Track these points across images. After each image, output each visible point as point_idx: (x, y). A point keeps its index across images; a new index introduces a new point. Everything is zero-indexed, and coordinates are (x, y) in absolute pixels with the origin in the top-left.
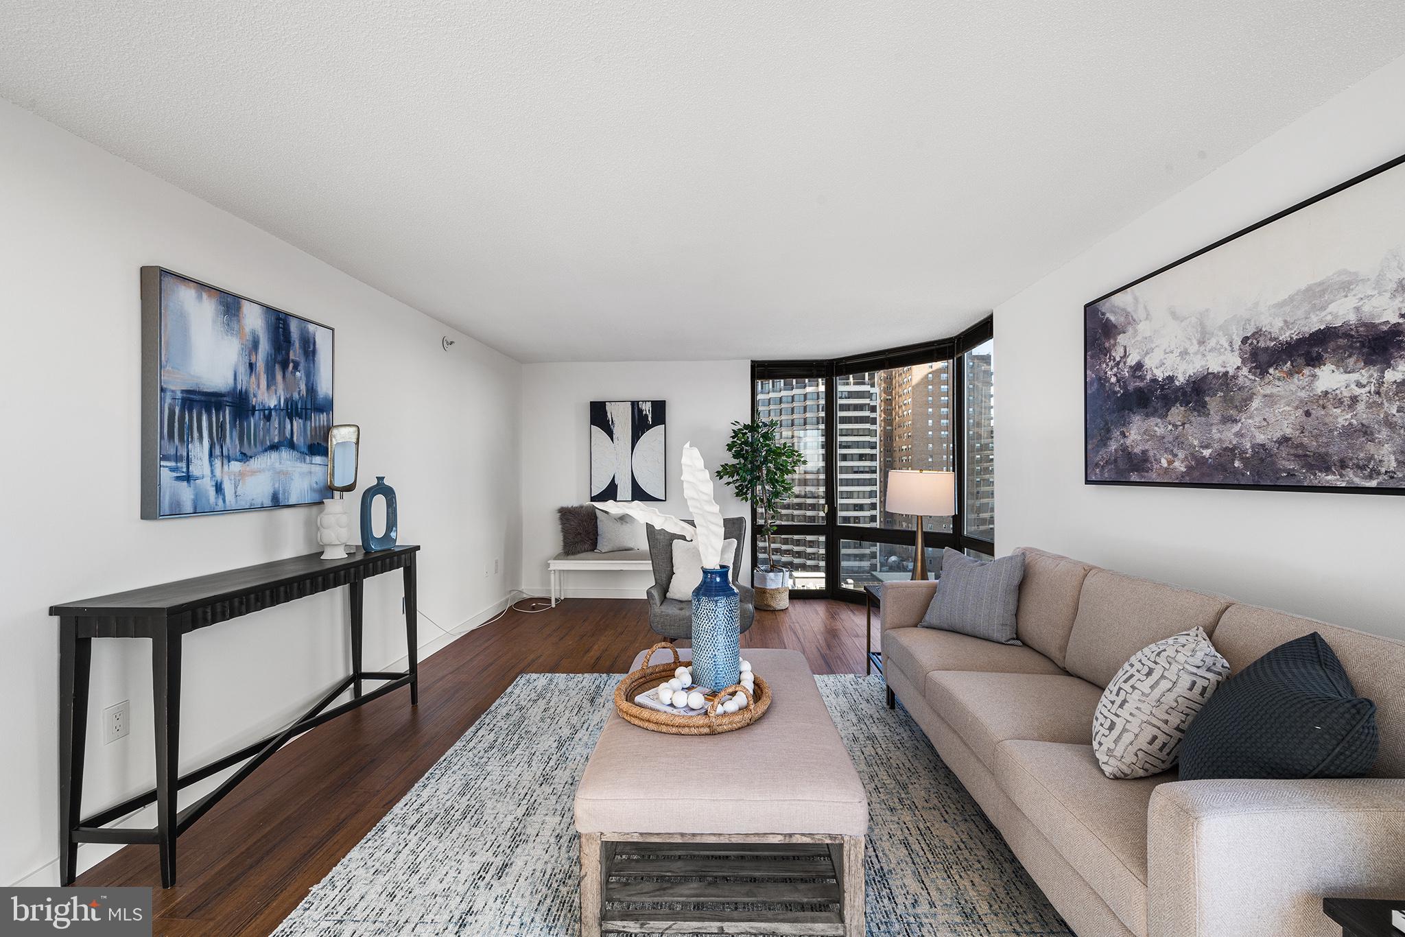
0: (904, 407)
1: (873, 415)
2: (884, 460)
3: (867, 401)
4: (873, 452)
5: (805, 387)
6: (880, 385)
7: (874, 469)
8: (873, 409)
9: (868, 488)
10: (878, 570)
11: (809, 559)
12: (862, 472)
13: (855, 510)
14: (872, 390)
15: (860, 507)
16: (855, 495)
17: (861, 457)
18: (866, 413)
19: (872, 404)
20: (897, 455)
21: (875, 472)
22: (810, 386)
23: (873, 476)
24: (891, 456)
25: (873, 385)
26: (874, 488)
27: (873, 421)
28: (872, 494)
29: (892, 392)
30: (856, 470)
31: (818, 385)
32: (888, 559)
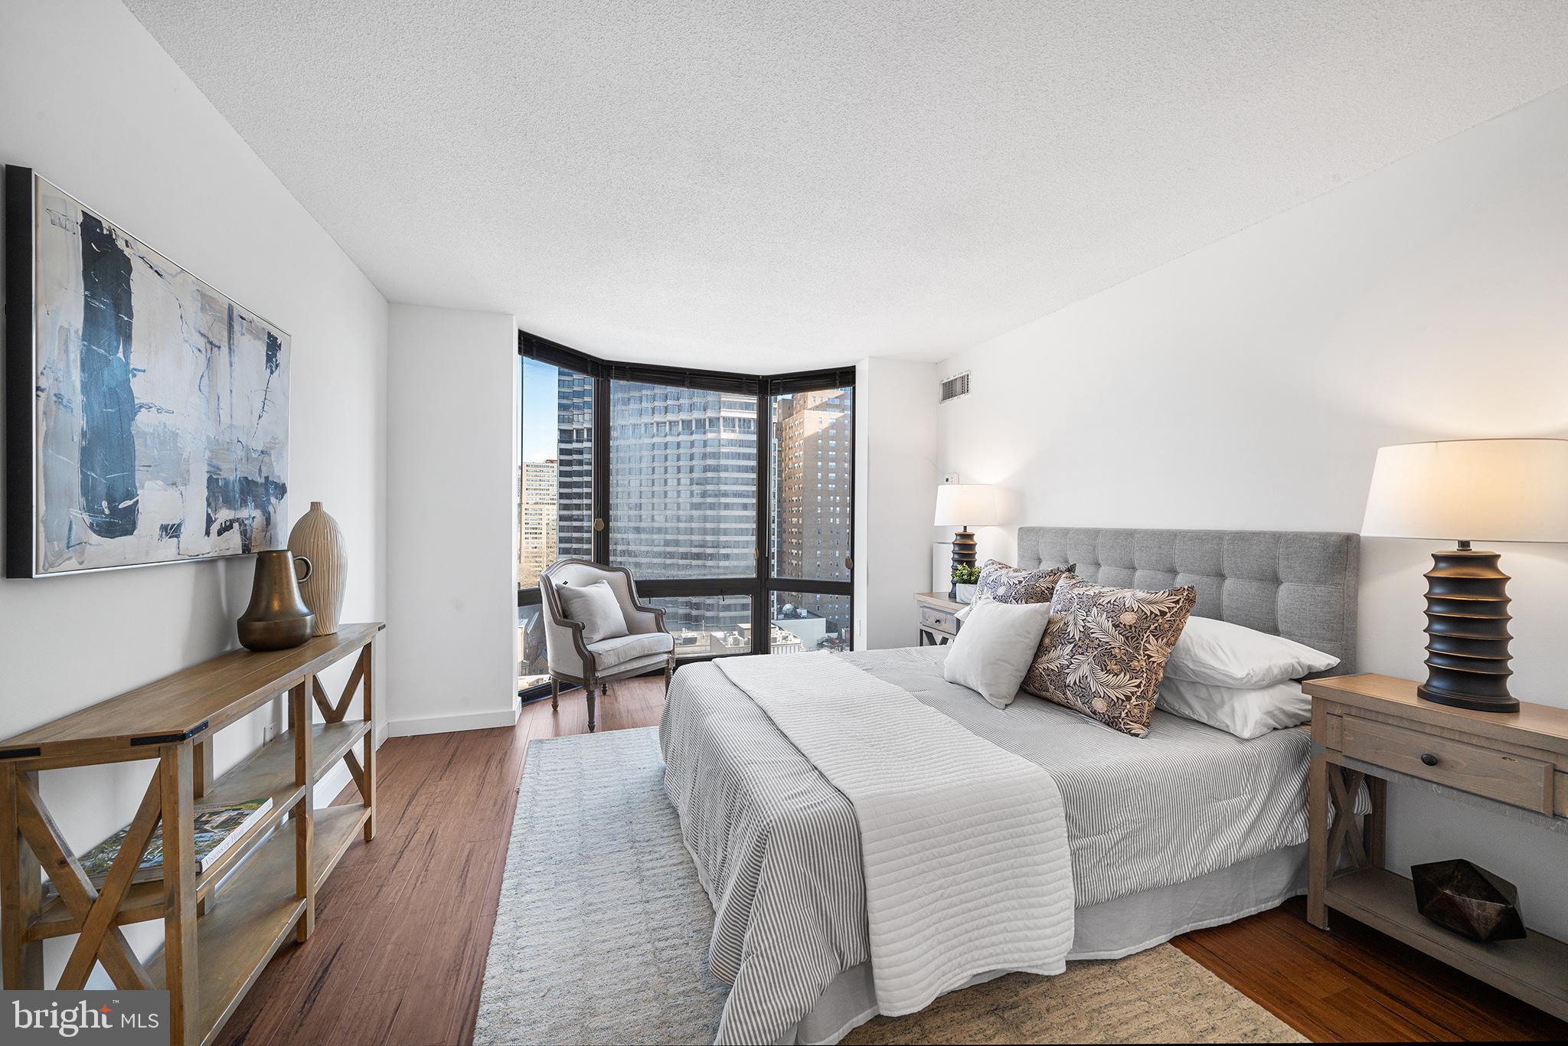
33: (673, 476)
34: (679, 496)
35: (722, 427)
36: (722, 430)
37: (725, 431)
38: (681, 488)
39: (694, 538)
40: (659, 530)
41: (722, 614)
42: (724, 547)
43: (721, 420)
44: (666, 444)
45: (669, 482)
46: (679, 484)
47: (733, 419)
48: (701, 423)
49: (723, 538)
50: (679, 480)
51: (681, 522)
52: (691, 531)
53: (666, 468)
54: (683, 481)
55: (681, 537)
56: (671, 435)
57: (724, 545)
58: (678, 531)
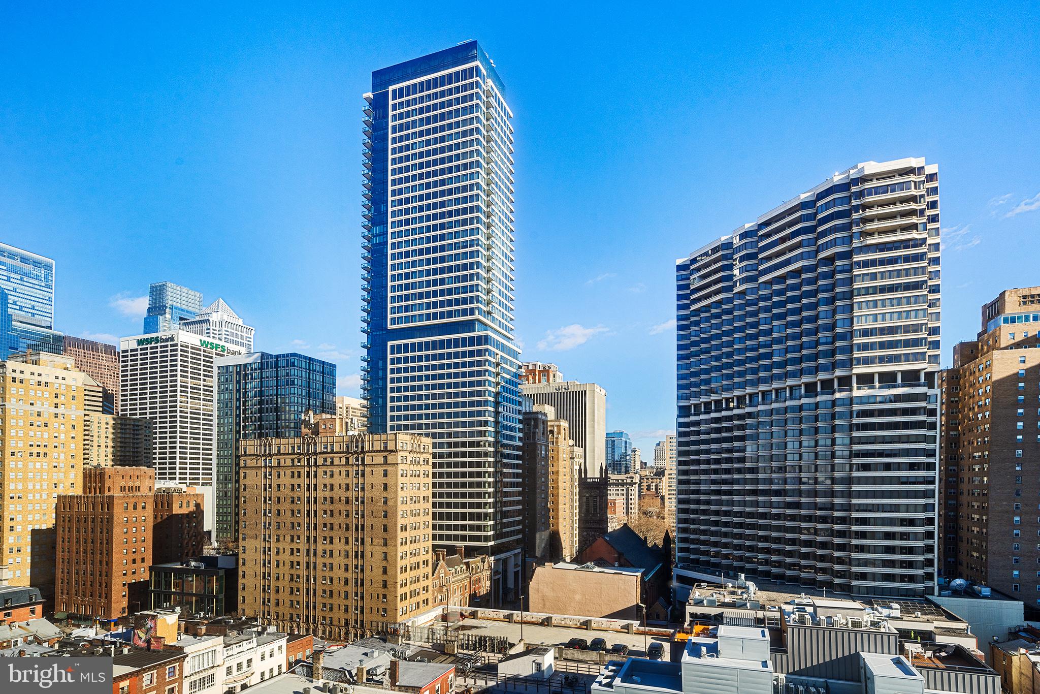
0: (976, 410)
1: (931, 419)
2: (946, 469)
3: (922, 404)
4: (931, 460)
5: (833, 393)
6: (940, 386)
7: (932, 479)
8: (932, 413)
9: (922, 501)
10: (936, 593)
11: (838, 577)
12: (914, 483)
13: (902, 525)
14: (930, 392)
15: (911, 522)
16: (902, 508)
17: (912, 466)
18: (922, 418)
19: (930, 406)
20: (965, 463)
21: (933, 482)
22: (840, 391)
23: (931, 487)
24: (957, 465)
25: (931, 386)
26: (931, 501)
27: (932, 426)
28: (929, 508)
29: (959, 393)
30: (905, 480)
31: (851, 390)
32: (950, 582)
33: (793, 439)
34: (801, 458)
35: (855, 385)
36: (855, 388)
37: (859, 388)
38: (803, 450)
39: (818, 500)
40: (777, 493)
41: (854, 583)
42: (857, 511)
43: (854, 379)
44: (786, 408)
45: (790, 446)
46: (801, 446)
47: (871, 375)
48: (828, 386)
49: (855, 501)
50: (801, 443)
51: (804, 484)
52: (816, 494)
53: (786, 432)
54: (805, 444)
55: (803, 500)
56: (791, 399)
57: (857, 508)
58: (800, 493)
